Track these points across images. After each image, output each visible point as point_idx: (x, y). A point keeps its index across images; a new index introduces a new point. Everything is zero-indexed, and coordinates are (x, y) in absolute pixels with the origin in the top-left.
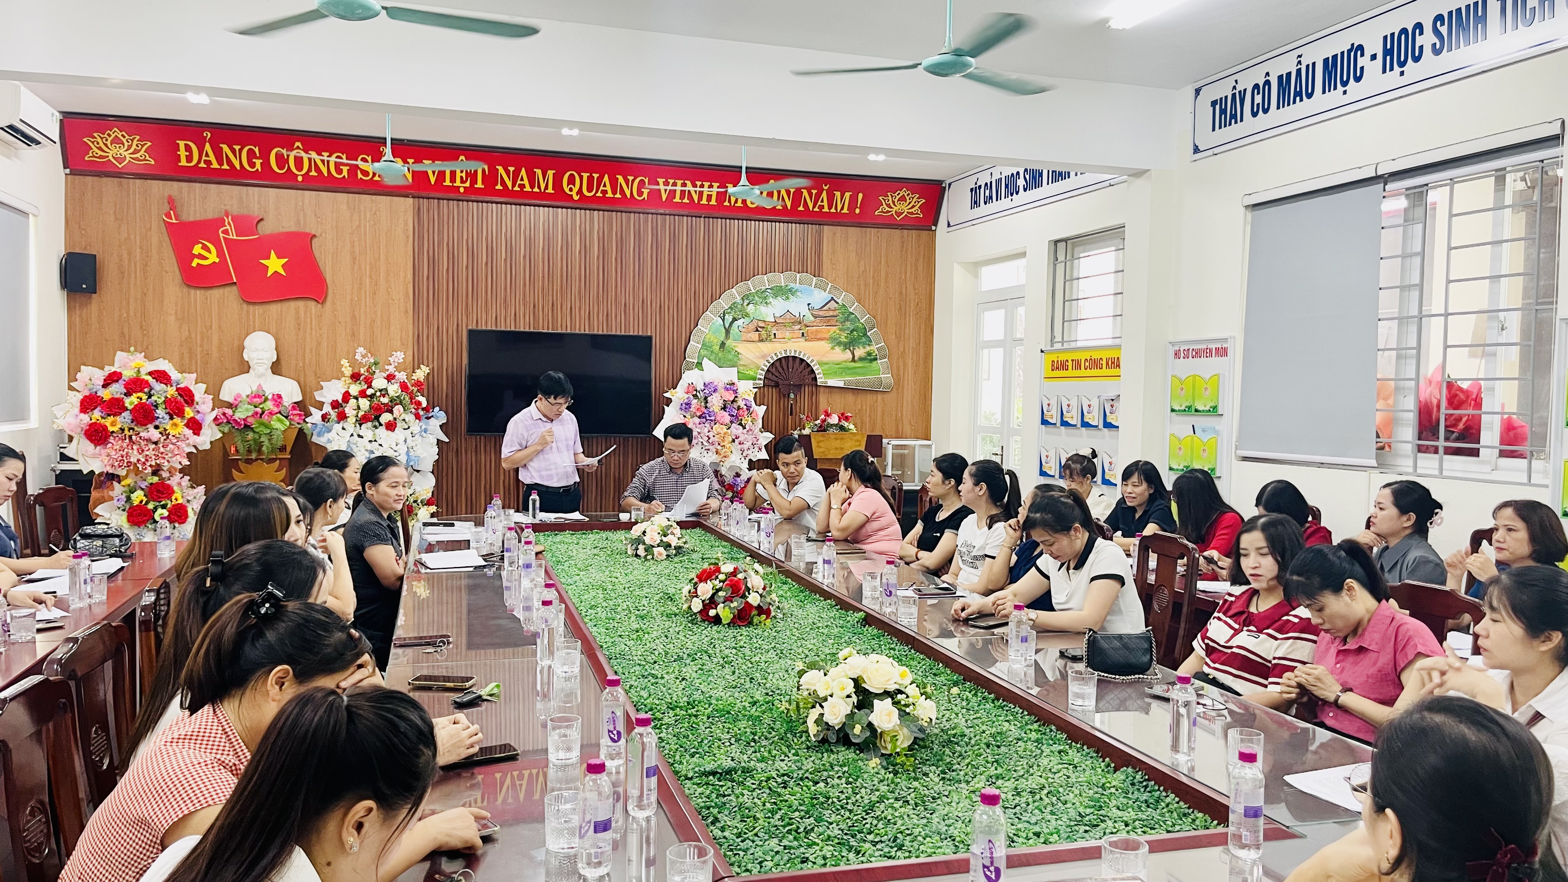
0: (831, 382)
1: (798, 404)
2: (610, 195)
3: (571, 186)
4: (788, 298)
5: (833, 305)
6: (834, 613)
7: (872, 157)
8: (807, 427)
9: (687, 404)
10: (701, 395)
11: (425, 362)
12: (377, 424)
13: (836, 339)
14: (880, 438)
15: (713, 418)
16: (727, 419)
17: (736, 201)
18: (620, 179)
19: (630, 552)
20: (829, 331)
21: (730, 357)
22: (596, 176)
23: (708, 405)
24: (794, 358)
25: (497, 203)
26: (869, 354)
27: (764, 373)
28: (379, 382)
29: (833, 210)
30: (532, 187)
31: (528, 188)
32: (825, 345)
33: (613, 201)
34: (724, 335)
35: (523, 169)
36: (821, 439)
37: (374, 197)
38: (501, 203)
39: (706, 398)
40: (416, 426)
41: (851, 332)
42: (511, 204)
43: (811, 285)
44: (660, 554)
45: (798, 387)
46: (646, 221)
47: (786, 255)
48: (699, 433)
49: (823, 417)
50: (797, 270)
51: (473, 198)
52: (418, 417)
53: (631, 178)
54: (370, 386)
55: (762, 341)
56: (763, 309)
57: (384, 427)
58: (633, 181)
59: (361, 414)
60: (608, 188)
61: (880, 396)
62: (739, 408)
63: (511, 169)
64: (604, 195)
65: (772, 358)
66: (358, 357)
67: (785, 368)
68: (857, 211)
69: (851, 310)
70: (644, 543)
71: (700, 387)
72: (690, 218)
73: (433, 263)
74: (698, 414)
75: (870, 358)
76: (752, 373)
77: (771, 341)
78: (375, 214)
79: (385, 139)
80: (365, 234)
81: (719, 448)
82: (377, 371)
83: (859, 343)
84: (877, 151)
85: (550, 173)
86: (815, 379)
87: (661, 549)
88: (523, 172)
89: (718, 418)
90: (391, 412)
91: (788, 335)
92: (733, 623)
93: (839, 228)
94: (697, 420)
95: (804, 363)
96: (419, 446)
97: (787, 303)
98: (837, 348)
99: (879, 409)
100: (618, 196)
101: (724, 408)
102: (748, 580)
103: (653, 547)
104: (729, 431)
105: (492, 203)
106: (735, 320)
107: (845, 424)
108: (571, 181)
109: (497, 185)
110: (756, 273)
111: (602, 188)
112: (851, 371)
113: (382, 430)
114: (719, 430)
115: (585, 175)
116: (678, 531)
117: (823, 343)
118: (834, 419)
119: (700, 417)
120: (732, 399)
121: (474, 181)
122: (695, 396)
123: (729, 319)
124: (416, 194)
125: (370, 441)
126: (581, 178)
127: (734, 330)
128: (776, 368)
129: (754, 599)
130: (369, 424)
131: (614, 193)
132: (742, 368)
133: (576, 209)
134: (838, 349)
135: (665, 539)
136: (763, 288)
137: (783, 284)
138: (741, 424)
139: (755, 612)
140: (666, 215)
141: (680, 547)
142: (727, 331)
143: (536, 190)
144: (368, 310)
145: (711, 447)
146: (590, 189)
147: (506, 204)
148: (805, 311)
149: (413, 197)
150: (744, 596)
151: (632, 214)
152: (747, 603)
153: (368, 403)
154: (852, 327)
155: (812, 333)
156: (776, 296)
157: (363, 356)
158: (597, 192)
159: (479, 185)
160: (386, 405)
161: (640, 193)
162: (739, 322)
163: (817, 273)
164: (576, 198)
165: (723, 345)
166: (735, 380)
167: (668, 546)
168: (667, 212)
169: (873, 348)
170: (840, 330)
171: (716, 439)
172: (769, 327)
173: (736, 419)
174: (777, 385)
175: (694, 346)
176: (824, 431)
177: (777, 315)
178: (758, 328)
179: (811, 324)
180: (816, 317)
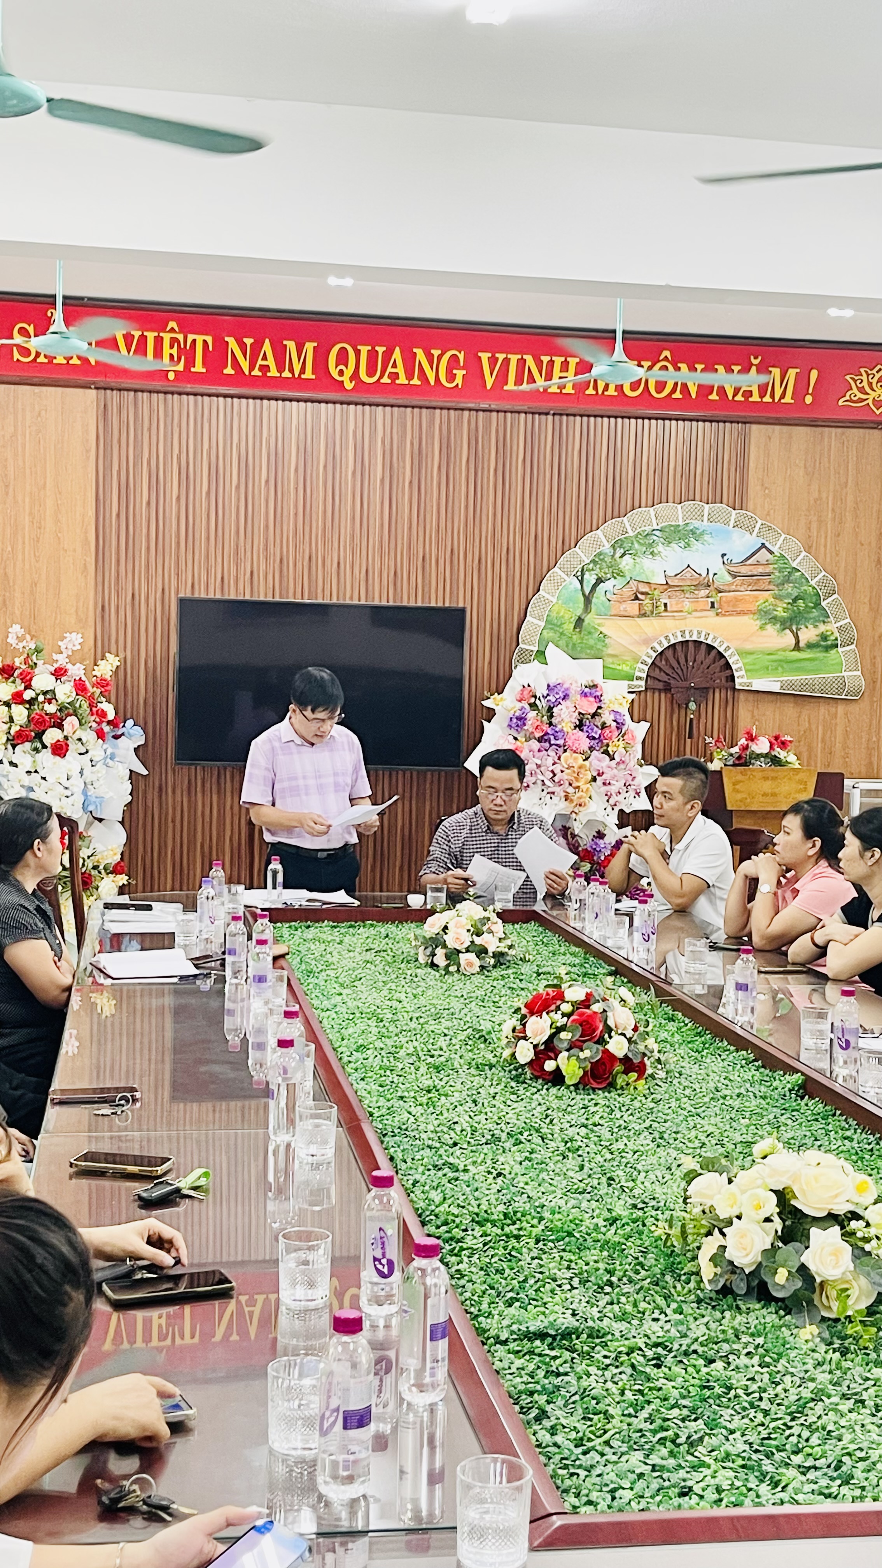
0: (759, 684)
1: (703, 720)
2: (402, 380)
3: (341, 367)
4: (688, 545)
5: (763, 555)
6: (751, 1073)
7: (833, 312)
8: (717, 757)
9: (519, 719)
10: (542, 704)
11: (113, 649)
12: (39, 745)
13: (765, 612)
14: (841, 777)
15: (561, 742)
16: (585, 743)
17: (606, 387)
18: (420, 354)
19: (422, 959)
20: (756, 598)
21: (591, 642)
22: (381, 350)
23: (553, 720)
24: (697, 643)
25: (225, 396)
26: (824, 637)
27: (646, 668)
28: (43, 680)
29: (767, 399)
30: (281, 369)
31: (273, 372)
32: (750, 623)
33: (408, 389)
34: (581, 605)
35: (267, 341)
36: (740, 777)
37: (37, 389)
38: (232, 396)
39: (550, 709)
40: (97, 749)
41: (795, 600)
42: (247, 398)
43: (727, 524)
44: (470, 964)
45: (704, 692)
46: (460, 420)
47: (688, 474)
48: (538, 766)
49: (743, 741)
50: (705, 499)
51: (189, 388)
52: (101, 735)
53: (436, 353)
54: (28, 687)
55: (644, 615)
56: (647, 563)
57: (49, 750)
58: (440, 357)
59: (15, 729)
60: (400, 370)
61: (841, 708)
62: (604, 726)
63: (249, 341)
64: (393, 382)
65: (660, 643)
66: (12, 640)
67: (682, 661)
68: (809, 399)
69: (794, 565)
70: (445, 946)
71: (541, 691)
72: (530, 416)
73: (126, 491)
74: (538, 734)
75: (826, 644)
76: (625, 668)
77: (658, 615)
78: (39, 414)
79: (55, 296)
80: (24, 448)
81: (571, 790)
82: (40, 663)
83: (807, 620)
84: (842, 302)
85: (310, 347)
86: (732, 678)
87: (472, 956)
88: (267, 347)
89: (569, 743)
90: (60, 726)
91: (687, 605)
92: (582, 1085)
93: (777, 428)
94: (535, 745)
95: (714, 653)
96: (101, 781)
97: (686, 553)
98: (769, 627)
99: (840, 730)
100: (416, 381)
101: (580, 726)
102: (609, 1014)
103: (459, 952)
104: (587, 763)
105: (218, 396)
106: (599, 581)
107: (782, 754)
108: (342, 358)
109: (226, 367)
110: (637, 504)
111: (390, 369)
112: (791, 665)
113: (46, 755)
114: (571, 762)
115: (364, 350)
116: (498, 926)
117: (746, 619)
118: (762, 746)
119: (540, 740)
120: (592, 711)
121: (191, 362)
122: (533, 706)
123: (590, 579)
124: (102, 385)
125: (29, 772)
126: (358, 353)
127: (599, 598)
128: (667, 660)
129: (617, 1046)
130: (27, 745)
131: (410, 376)
132: (610, 660)
133: (349, 403)
134: (771, 629)
135: (478, 940)
136: (648, 529)
137: (681, 523)
138: (606, 752)
139: (619, 1068)
140: (491, 411)
141: (502, 954)
142: (588, 600)
143: (286, 374)
144: (27, 567)
145: (557, 789)
146: (371, 372)
147: (240, 397)
148: (716, 566)
149: (97, 388)
150: (601, 1041)
151: (438, 411)
152: (606, 1052)
153: (26, 712)
154: (795, 593)
155: (728, 602)
156: (668, 541)
157: (20, 639)
158: (381, 376)
159: (199, 368)
160: (52, 716)
161: (451, 377)
162: (607, 586)
163: (739, 503)
164: (349, 385)
165: (579, 622)
166: (599, 680)
167: (481, 952)
168: (493, 407)
169: (831, 628)
170: (776, 597)
171: (565, 776)
172: (656, 593)
173: (600, 744)
174: (667, 688)
175: (533, 624)
176: (745, 764)
177: (671, 573)
178: (640, 596)
179: (726, 588)
180: (735, 577)
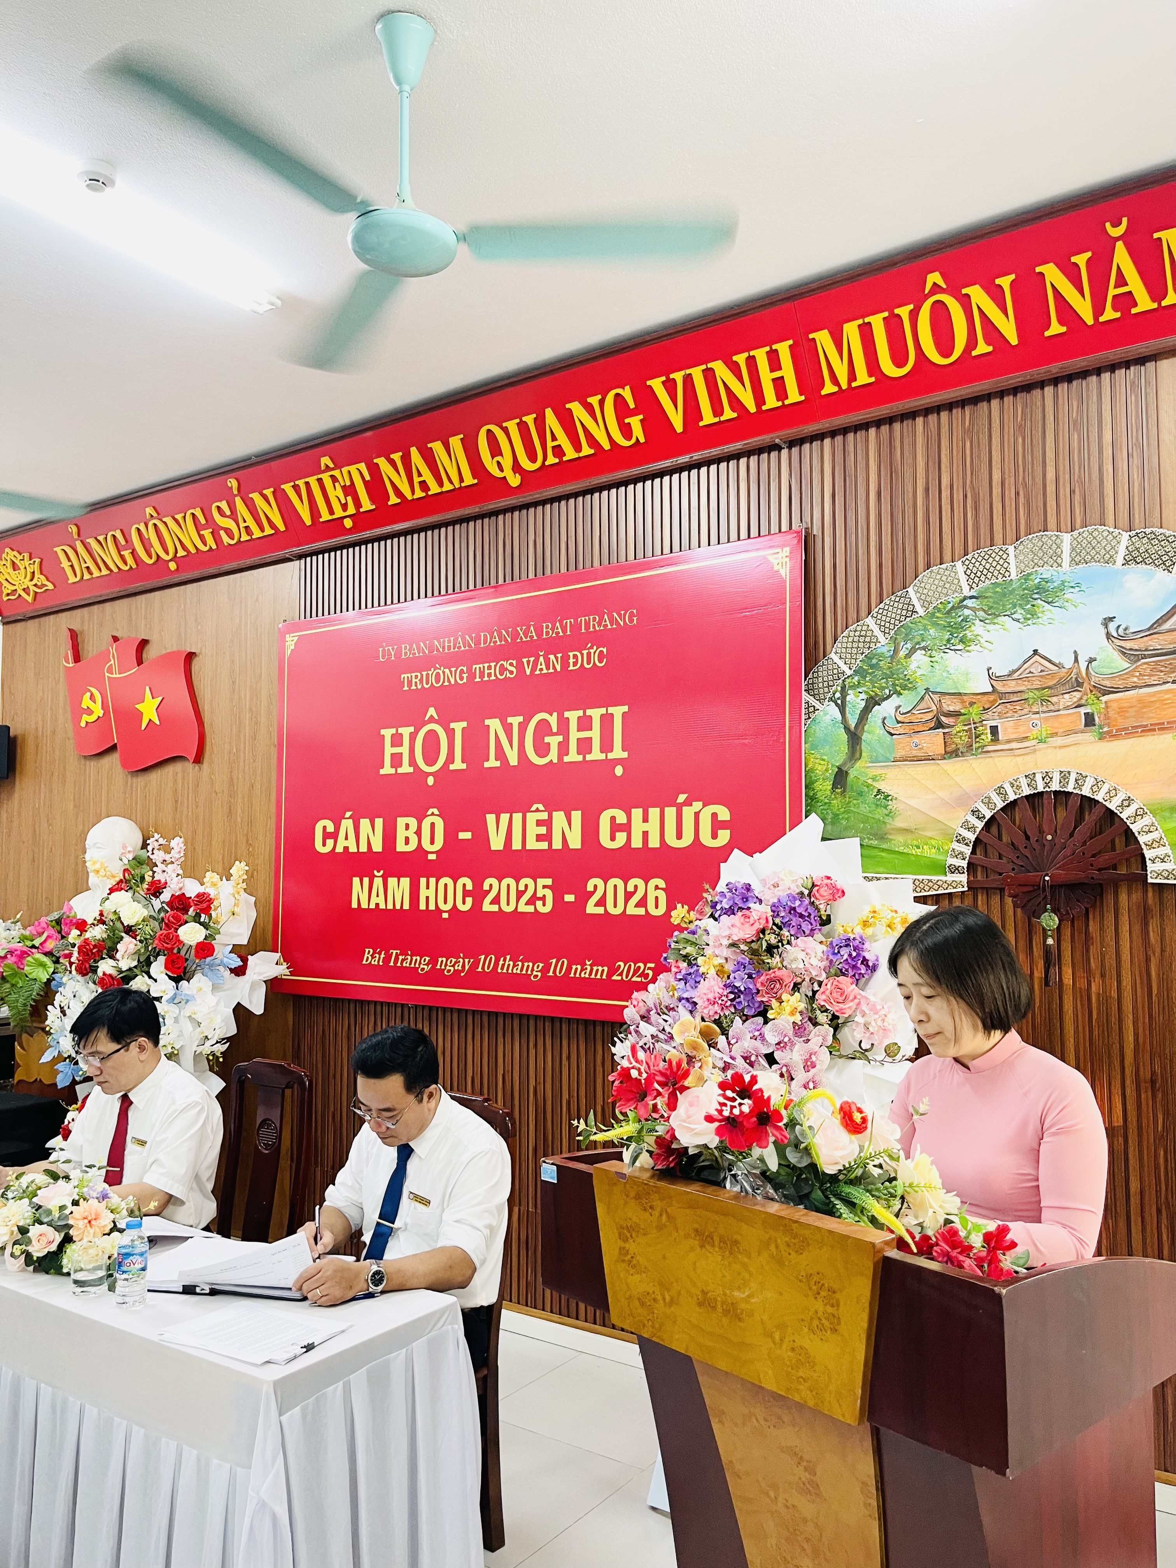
3: (497, 459)
4: (1033, 614)
21: (862, 807)
22: (529, 419)
24: (1062, 797)
25: (403, 534)
27: (965, 850)
29: (1170, 299)
30: (441, 484)
31: (434, 488)
33: (583, 464)
34: (844, 748)
35: (413, 450)
38: (409, 533)
42: (425, 530)
43: (1111, 560)
50: (1064, 522)
51: (368, 534)
53: (594, 400)
55: (954, 753)
56: (953, 659)
58: (601, 405)
60: (563, 440)
64: (562, 459)
65: (988, 802)
67: (1033, 832)
76: (929, 852)
77: (982, 751)
86: (1142, 863)
88: (415, 456)
91: (1038, 726)
95: (1096, 811)
97: (1030, 629)
100: (586, 451)
105: (396, 535)
106: (873, 702)
108: (494, 445)
109: (389, 496)
110: (934, 557)
111: (550, 444)
117: (1167, 739)
121: (357, 500)
123: (856, 701)
126: (507, 433)
127: (873, 732)
128: (1002, 832)
131: (577, 446)
132: (900, 839)
136: (954, 599)
137: (1017, 576)
142: (854, 738)
143: (447, 487)
146: (533, 458)
147: (416, 531)
148: (1093, 644)
149: (298, 558)
155: (1122, 711)
156: (992, 614)
158: (545, 458)
159: (367, 505)
161: (626, 431)
162: (887, 709)
164: (514, 481)
165: (840, 778)
172: (974, 712)
177: (1000, 670)
178: (943, 719)
179: (1119, 683)
180: (1138, 658)
